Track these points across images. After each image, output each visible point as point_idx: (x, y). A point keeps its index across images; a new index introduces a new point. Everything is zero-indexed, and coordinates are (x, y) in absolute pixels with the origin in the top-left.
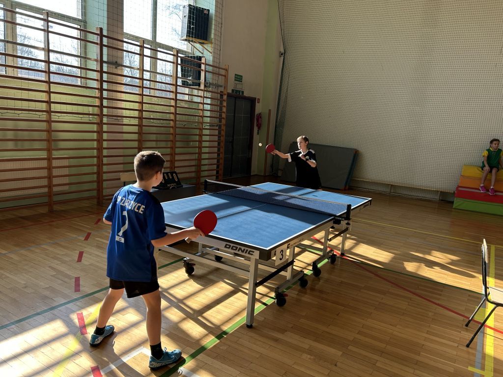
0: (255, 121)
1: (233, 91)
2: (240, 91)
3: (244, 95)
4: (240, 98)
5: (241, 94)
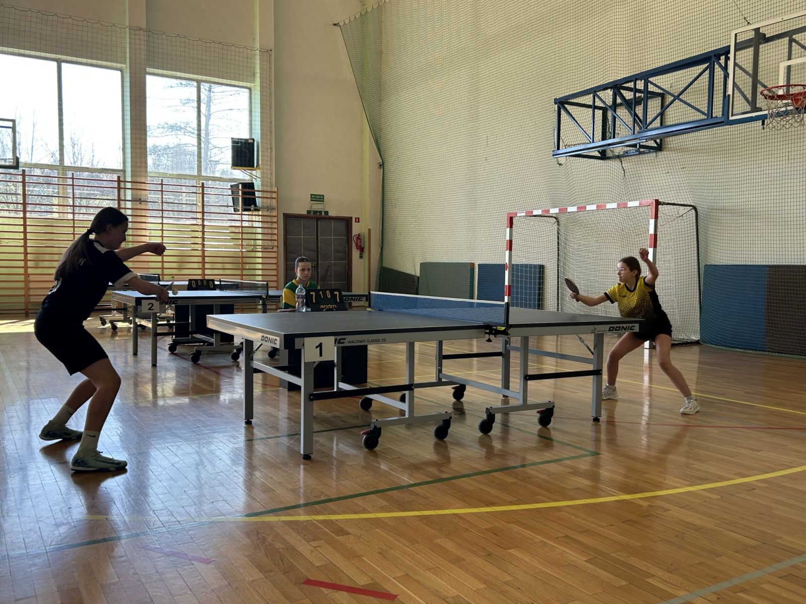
0: (353, 243)
1: (309, 212)
2: (321, 212)
3: (329, 215)
4: (325, 218)
5: (323, 214)
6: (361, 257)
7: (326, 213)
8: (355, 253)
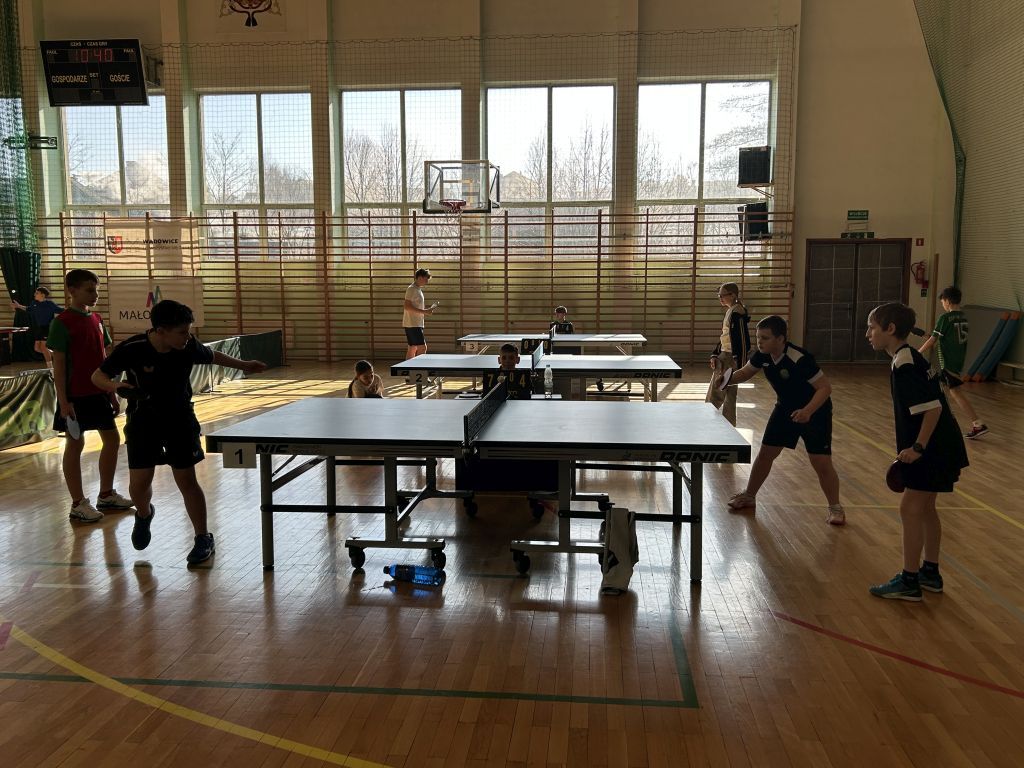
0: (912, 275)
1: (844, 235)
2: (862, 235)
3: (875, 237)
4: (869, 242)
5: (866, 237)
6: (924, 294)
7: (871, 235)
8: (915, 289)
